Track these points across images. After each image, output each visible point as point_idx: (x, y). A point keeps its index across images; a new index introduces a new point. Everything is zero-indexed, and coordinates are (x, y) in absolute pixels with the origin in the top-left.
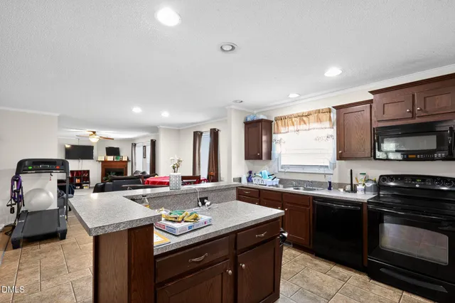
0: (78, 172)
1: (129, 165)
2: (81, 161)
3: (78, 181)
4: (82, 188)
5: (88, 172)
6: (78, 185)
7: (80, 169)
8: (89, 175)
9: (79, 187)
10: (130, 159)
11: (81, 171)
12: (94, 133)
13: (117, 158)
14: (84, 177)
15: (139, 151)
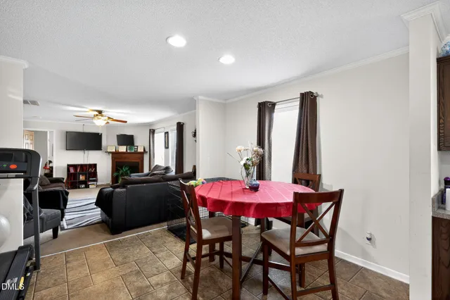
0: (82, 166)
1: (146, 158)
2: (86, 152)
3: (82, 178)
4: (87, 186)
5: (95, 166)
6: (82, 182)
7: (86, 163)
8: (96, 170)
9: (83, 186)
10: (147, 150)
11: (86, 165)
12: (100, 112)
13: (130, 149)
14: (90, 173)
15: (159, 138)
